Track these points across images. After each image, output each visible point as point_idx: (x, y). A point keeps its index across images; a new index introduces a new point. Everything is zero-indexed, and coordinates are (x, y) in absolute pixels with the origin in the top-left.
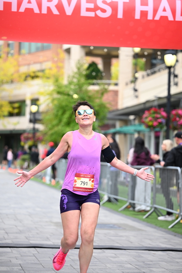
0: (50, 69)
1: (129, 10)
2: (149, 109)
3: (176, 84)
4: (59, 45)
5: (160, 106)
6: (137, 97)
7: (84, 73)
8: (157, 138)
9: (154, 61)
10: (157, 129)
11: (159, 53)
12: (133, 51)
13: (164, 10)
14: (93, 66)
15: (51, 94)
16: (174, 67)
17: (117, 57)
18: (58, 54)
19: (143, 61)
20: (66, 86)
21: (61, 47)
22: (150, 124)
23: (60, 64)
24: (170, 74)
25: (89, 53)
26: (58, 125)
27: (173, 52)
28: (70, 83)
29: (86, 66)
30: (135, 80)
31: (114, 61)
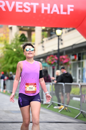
0: (3, 37)
1: (39, 9)
2: (49, 56)
3: (62, 44)
4: (6, 26)
5: (55, 54)
6: (44, 50)
7: (19, 39)
8: (53, 69)
9: (52, 33)
10: (53, 65)
11: (54, 29)
12: (42, 28)
13: (55, 9)
14: (23, 35)
15: (3, 49)
16: (61, 36)
17: (34, 31)
18: (6, 30)
19: (46, 33)
20: (10, 45)
21: (8, 26)
22: (50, 63)
23: (7, 35)
24: (59, 39)
25: (21, 29)
26: (6, 63)
27: (60, 29)
28: (12, 44)
29: (19, 35)
30: (43, 42)
31: (33, 33)
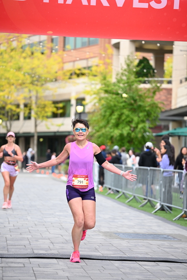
0: (97, 66)
4: (107, 40)
7: (135, 70)
14: (144, 62)
15: (98, 93)
17: (171, 52)
18: (105, 50)
20: (114, 85)
21: (110, 42)
23: (108, 61)
25: (139, 49)
